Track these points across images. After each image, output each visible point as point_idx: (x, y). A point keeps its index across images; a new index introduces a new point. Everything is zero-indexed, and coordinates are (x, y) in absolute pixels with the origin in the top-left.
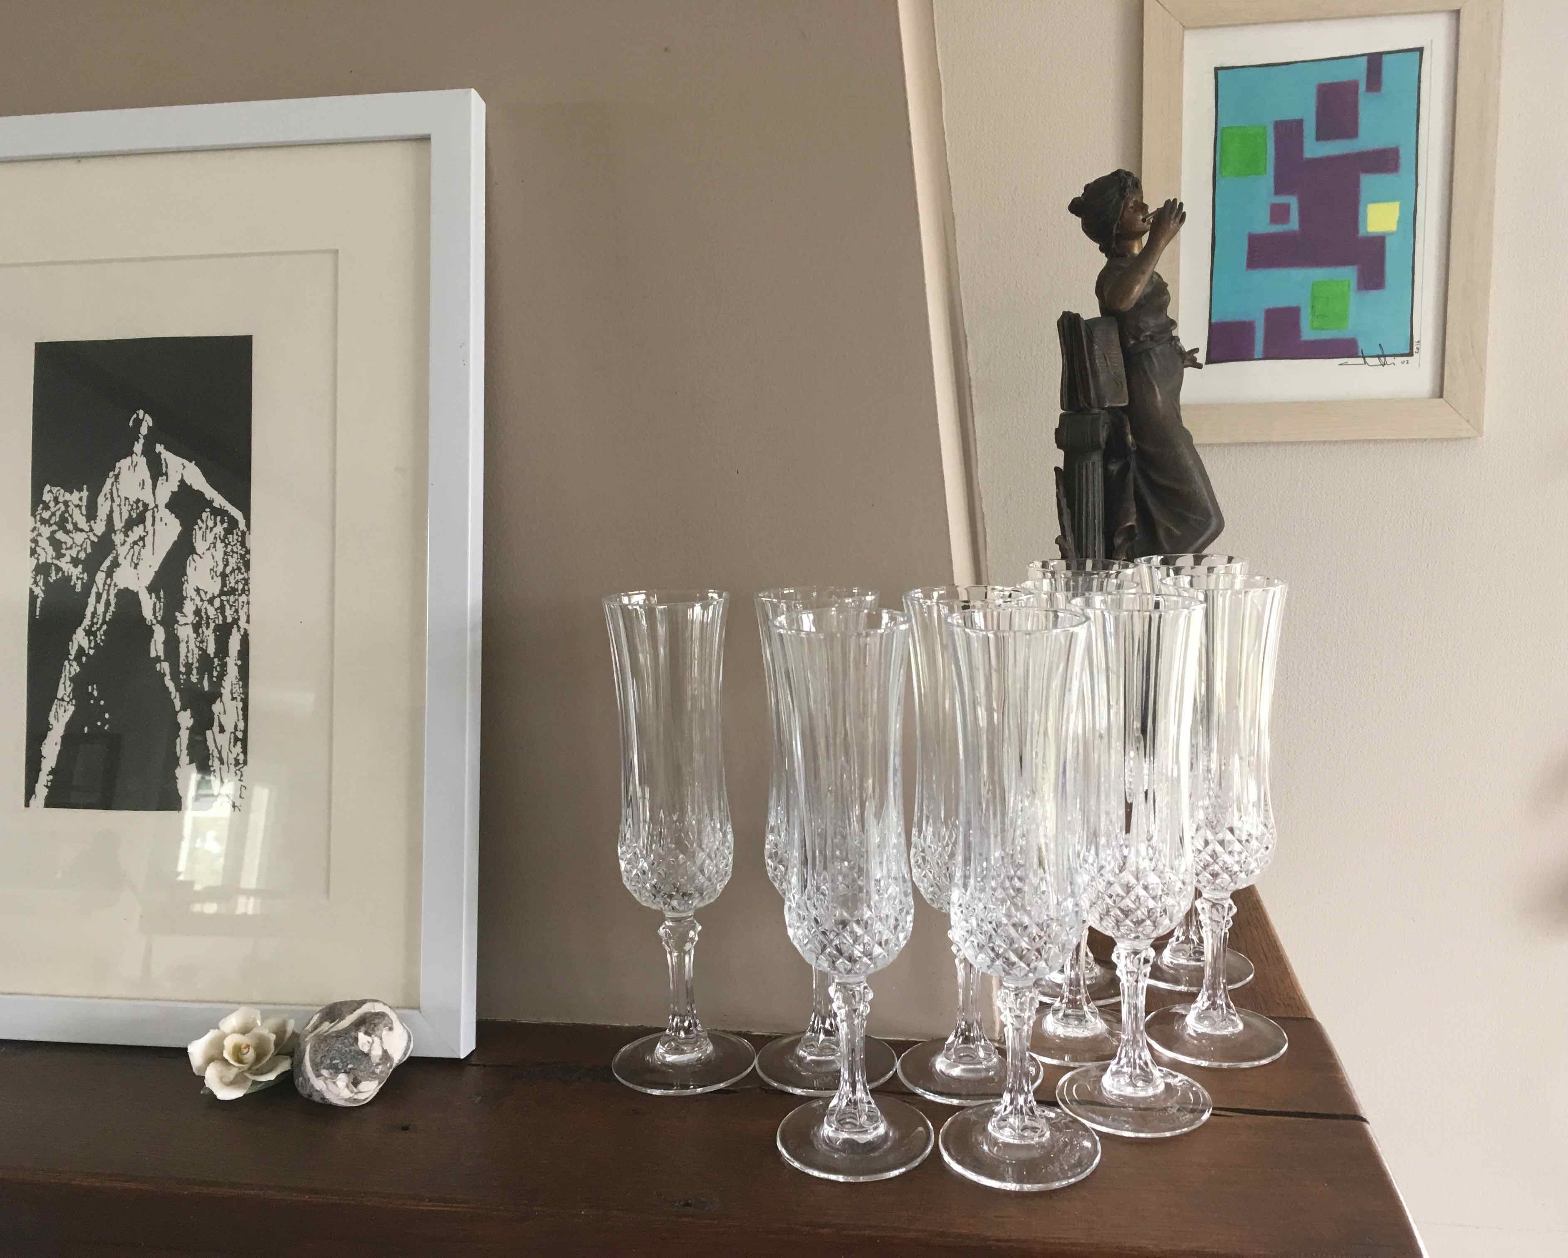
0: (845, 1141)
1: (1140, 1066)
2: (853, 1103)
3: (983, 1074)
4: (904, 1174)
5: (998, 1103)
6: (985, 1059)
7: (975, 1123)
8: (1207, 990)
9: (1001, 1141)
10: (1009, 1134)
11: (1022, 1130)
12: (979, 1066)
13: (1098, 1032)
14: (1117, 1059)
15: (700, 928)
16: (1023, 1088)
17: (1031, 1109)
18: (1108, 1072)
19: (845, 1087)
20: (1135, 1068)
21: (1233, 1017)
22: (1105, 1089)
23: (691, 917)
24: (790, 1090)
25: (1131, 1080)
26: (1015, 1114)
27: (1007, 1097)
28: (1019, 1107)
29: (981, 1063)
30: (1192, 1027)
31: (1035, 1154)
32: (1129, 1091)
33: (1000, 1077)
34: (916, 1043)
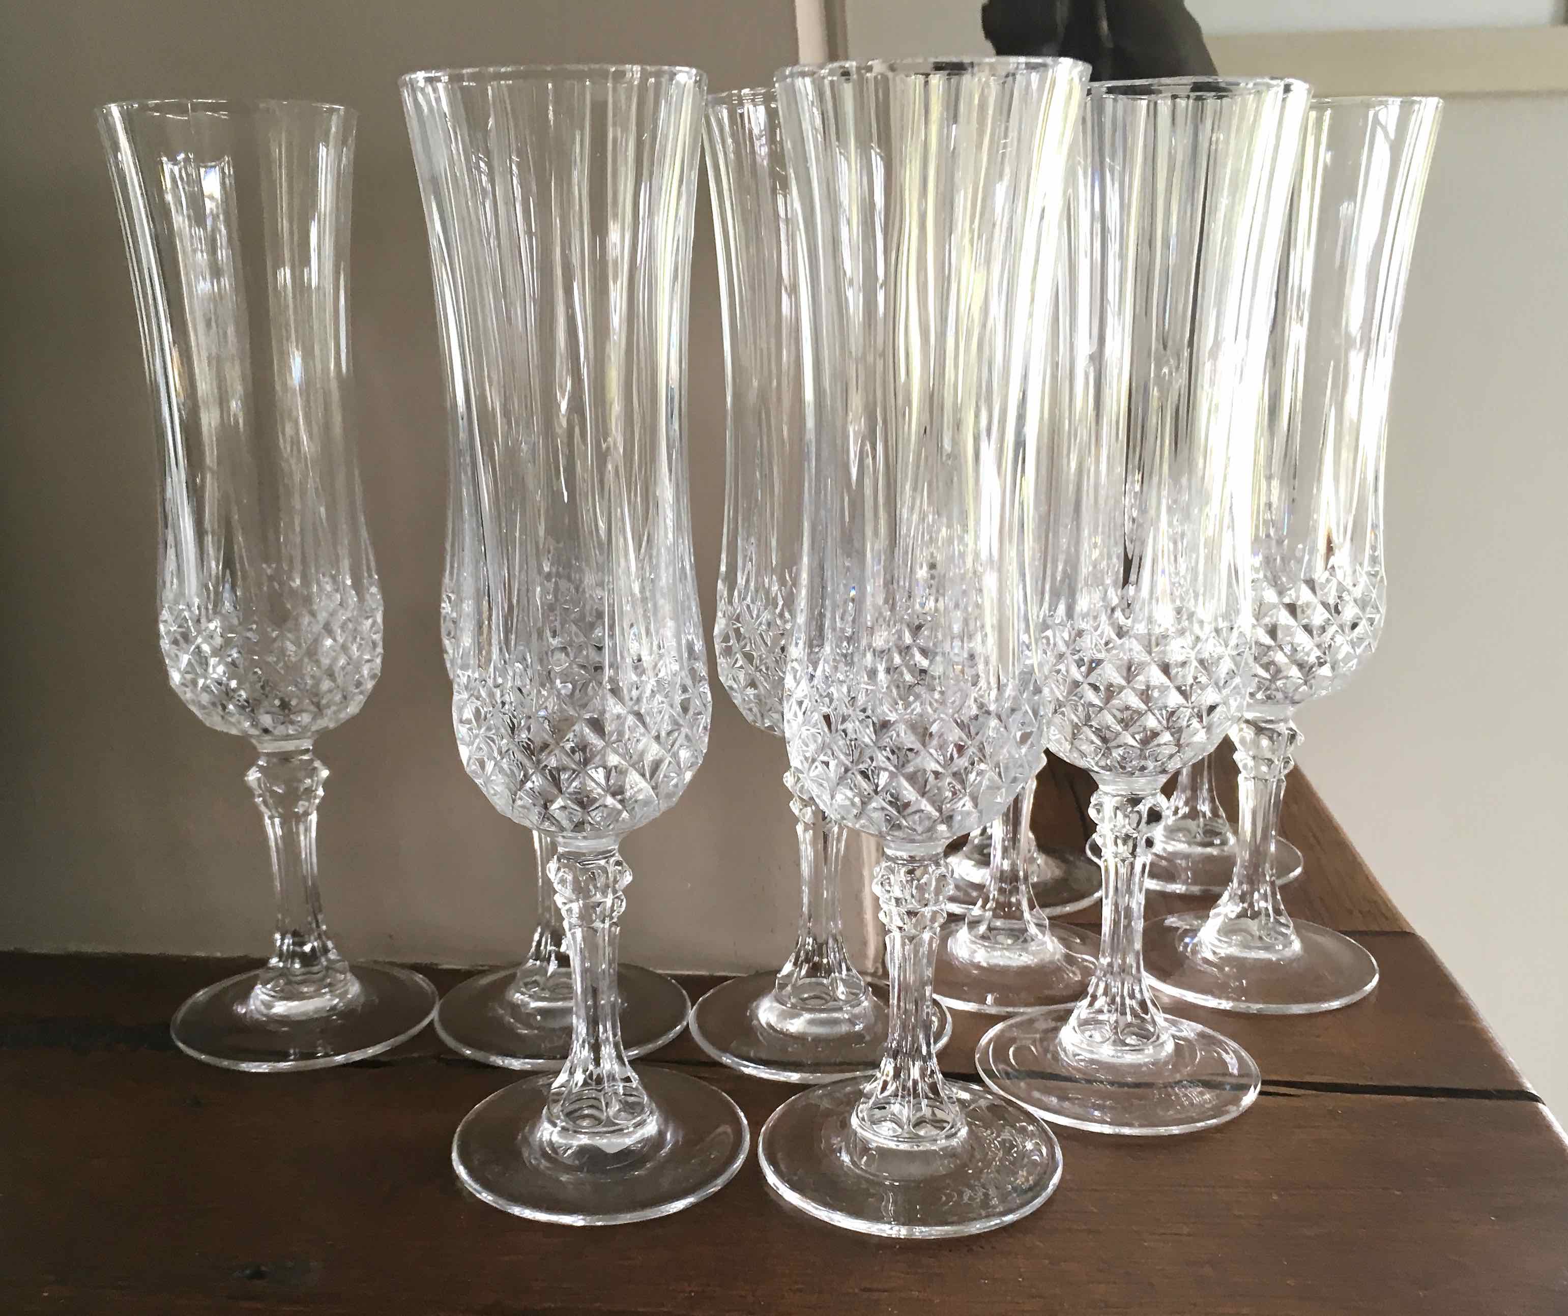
0: (583, 1151)
1: (1132, 1009)
2: (595, 1081)
3: (844, 1028)
4: (693, 1206)
5: (870, 1078)
6: (846, 1002)
7: (828, 1114)
8: (1240, 883)
9: (874, 1145)
10: (891, 1133)
11: (914, 1127)
12: (836, 1015)
13: (1047, 958)
14: (1089, 999)
15: (325, 773)
16: (918, 1050)
17: (934, 1088)
18: (1073, 1020)
19: (580, 1052)
20: (1124, 1013)
21: (1284, 930)
22: (1064, 1050)
23: (307, 751)
24: (499, 1061)
25: (1116, 1033)
26: (903, 1097)
27: (888, 1066)
28: (910, 1084)
29: (840, 1009)
30: (1210, 946)
31: (941, 1168)
32: (1107, 1053)
33: (875, 1033)
34: (726, 978)
